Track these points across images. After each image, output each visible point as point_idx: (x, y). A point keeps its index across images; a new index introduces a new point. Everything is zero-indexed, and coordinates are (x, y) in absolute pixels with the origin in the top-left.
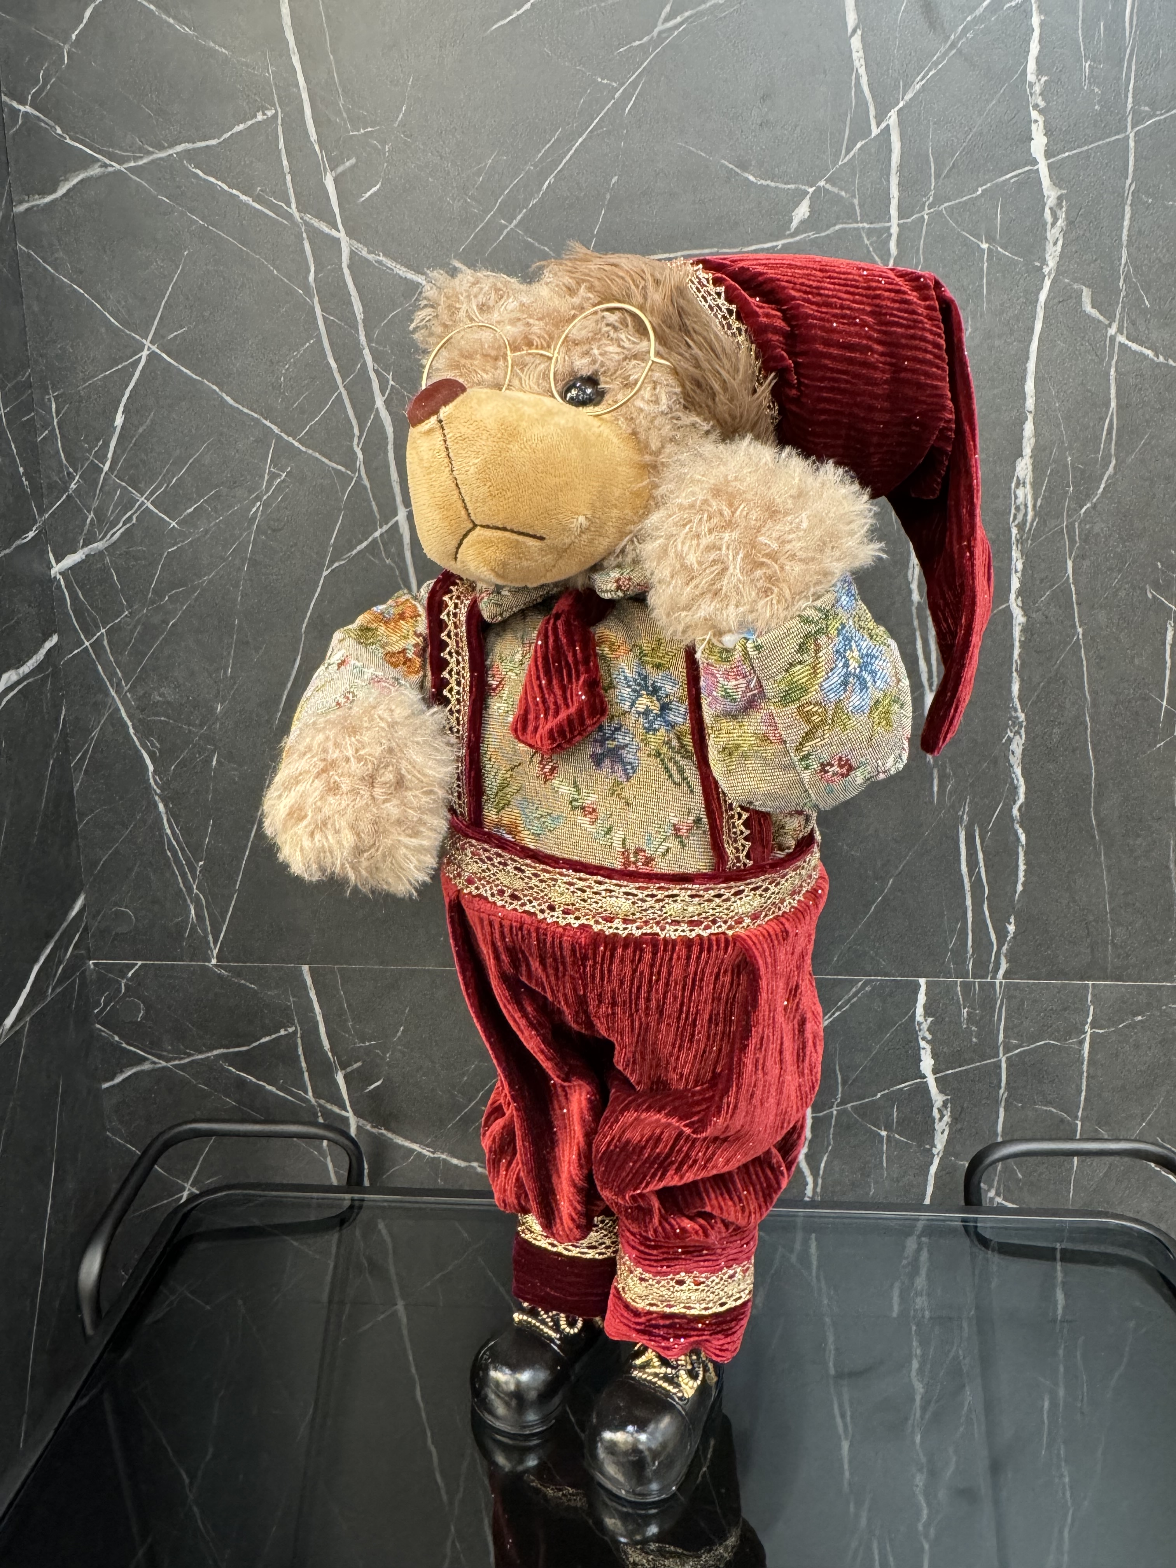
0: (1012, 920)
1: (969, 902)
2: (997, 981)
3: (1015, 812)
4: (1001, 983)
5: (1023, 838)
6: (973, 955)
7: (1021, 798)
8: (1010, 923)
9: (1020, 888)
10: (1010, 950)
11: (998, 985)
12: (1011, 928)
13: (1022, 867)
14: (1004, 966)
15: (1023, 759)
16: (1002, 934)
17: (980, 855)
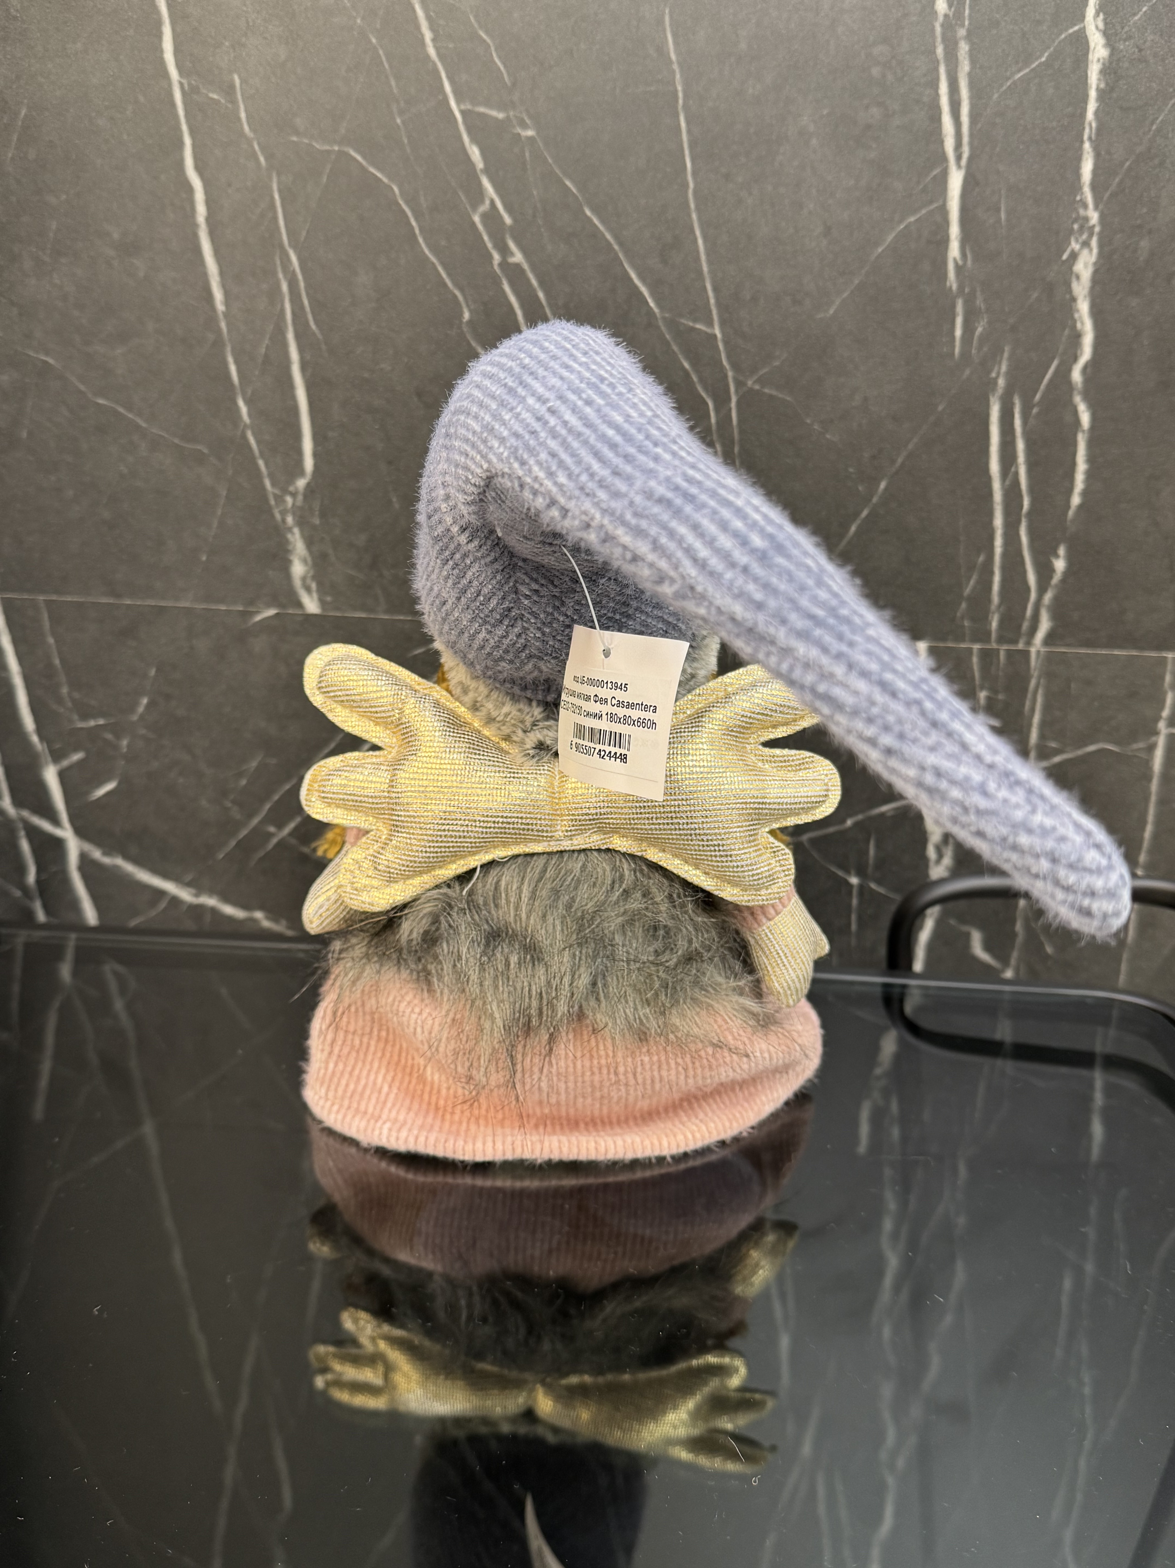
0: (1062, 551)
1: (998, 521)
2: (1033, 650)
3: (1076, 375)
4: (1038, 652)
5: (1085, 418)
6: (999, 606)
7: (1086, 353)
8: (1057, 556)
9: (1076, 500)
10: (1056, 599)
11: (1033, 656)
12: (1060, 565)
13: (1081, 466)
14: (1045, 625)
15: (1092, 289)
16: (1045, 571)
17: (1020, 445)
